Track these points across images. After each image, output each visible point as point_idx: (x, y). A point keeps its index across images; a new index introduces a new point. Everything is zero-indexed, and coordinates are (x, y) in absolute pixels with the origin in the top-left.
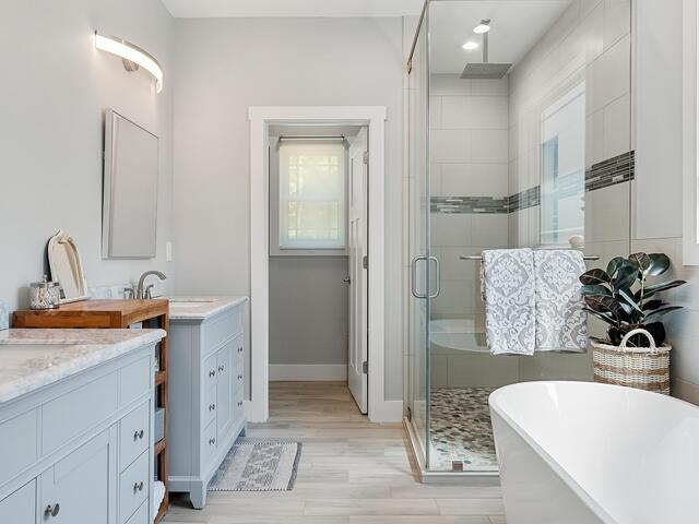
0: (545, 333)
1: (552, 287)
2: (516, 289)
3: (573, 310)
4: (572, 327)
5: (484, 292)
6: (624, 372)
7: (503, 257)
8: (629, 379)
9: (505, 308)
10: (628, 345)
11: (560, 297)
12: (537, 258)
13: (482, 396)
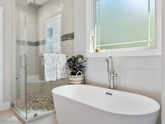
0: (58, 75)
1: (60, 63)
2: (52, 64)
3: (64, 68)
4: (64, 73)
5: (44, 65)
6: (77, 81)
7: (48, 55)
8: (78, 83)
9: (49, 69)
10: (78, 75)
11: (61, 66)
12: (56, 56)
13: (31, 96)
